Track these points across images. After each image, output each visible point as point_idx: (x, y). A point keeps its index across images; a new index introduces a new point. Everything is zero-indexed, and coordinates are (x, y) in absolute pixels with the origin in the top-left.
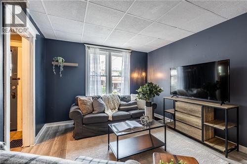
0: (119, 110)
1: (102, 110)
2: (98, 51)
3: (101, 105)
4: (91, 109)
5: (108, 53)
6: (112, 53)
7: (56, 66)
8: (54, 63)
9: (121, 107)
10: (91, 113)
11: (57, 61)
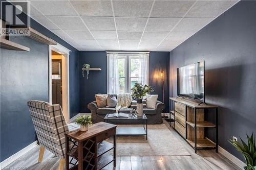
0: (130, 107)
1: (114, 106)
2: (116, 56)
3: (113, 101)
4: (105, 104)
5: (126, 56)
6: (130, 57)
7: (85, 71)
8: (83, 69)
9: (132, 105)
10: (105, 107)
11: (85, 67)
